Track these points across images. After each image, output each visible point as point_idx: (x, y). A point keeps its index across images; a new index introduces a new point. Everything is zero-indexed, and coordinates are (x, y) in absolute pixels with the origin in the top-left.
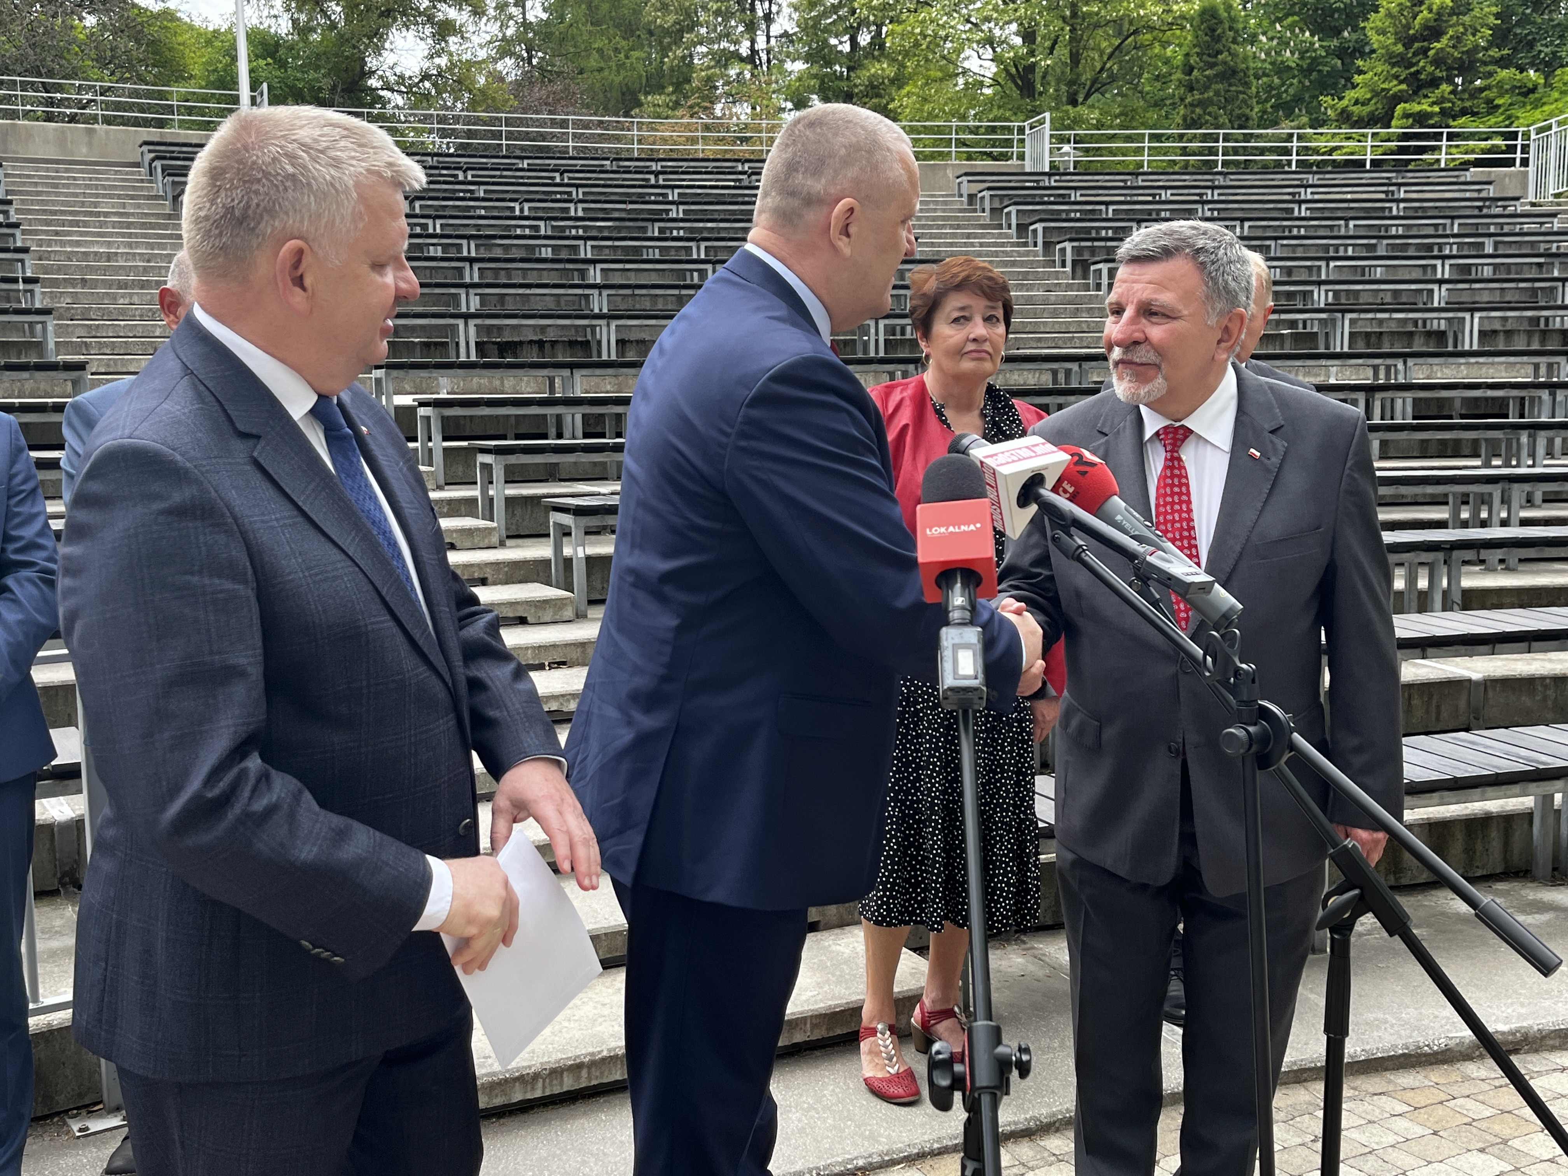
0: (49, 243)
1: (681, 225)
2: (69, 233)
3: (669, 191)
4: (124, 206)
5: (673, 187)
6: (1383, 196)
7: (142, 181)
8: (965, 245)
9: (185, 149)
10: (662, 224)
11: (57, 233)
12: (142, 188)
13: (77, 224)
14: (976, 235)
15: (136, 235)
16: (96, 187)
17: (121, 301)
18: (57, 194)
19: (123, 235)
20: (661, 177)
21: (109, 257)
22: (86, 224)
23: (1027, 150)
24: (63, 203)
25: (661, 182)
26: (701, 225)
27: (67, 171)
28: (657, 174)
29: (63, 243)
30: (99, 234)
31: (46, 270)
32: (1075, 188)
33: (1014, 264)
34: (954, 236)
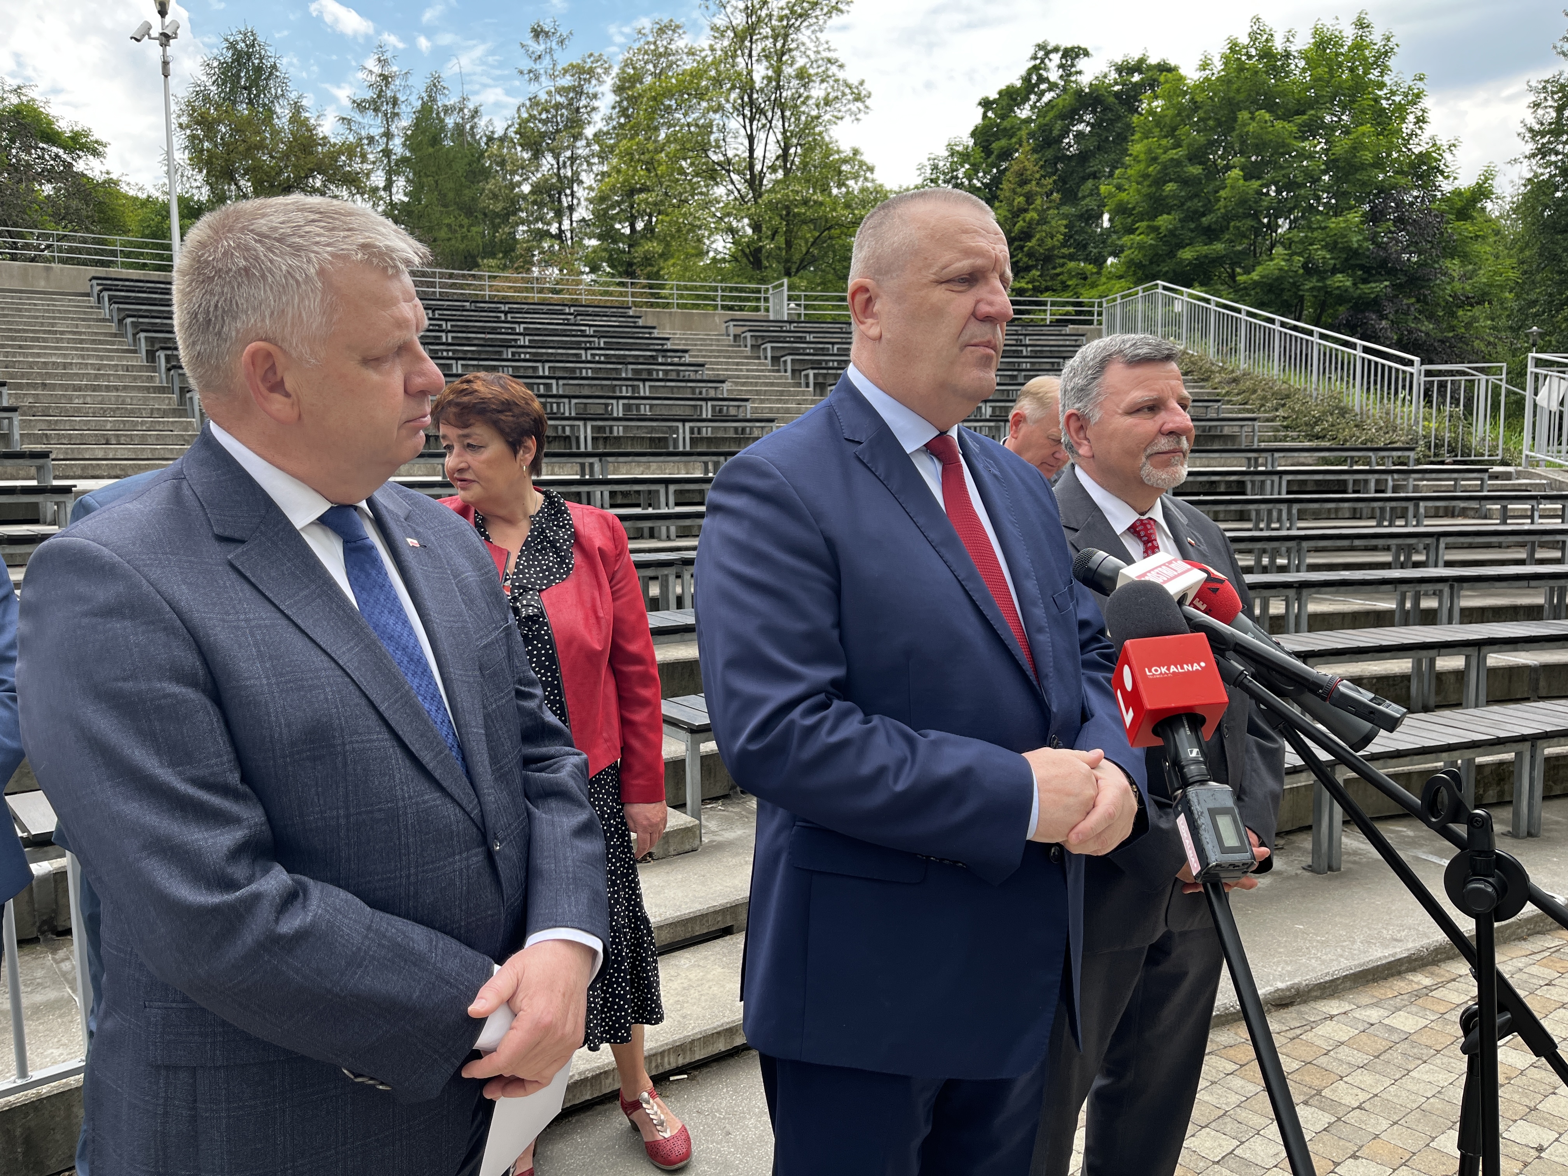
0: (14, 355)
1: (529, 350)
2: (31, 347)
3: (516, 326)
4: (77, 326)
5: (519, 323)
6: (1014, 342)
7: (92, 307)
8: (736, 370)
9: (127, 283)
10: (514, 350)
11: (20, 347)
12: (92, 313)
13: (37, 339)
14: (743, 364)
15: (88, 349)
16: (53, 311)
17: (76, 401)
18: (20, 316)
19: (76, 349)
20: (509, 315)
21: (65, 366)
22: (45, 340)
23: (771, 304)
24: (25, 324)
25: (509, 319)
26: (544, 351)
27: (29, 298)
28: (506, 313)
29: (25, 355)
30: (56, 348)
31: (12, 376)
32: (810, 332)
33: (772, 384)
34: (727, 363)
